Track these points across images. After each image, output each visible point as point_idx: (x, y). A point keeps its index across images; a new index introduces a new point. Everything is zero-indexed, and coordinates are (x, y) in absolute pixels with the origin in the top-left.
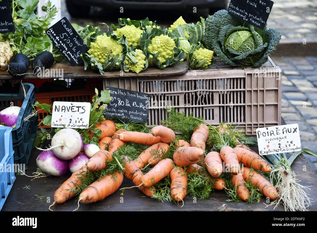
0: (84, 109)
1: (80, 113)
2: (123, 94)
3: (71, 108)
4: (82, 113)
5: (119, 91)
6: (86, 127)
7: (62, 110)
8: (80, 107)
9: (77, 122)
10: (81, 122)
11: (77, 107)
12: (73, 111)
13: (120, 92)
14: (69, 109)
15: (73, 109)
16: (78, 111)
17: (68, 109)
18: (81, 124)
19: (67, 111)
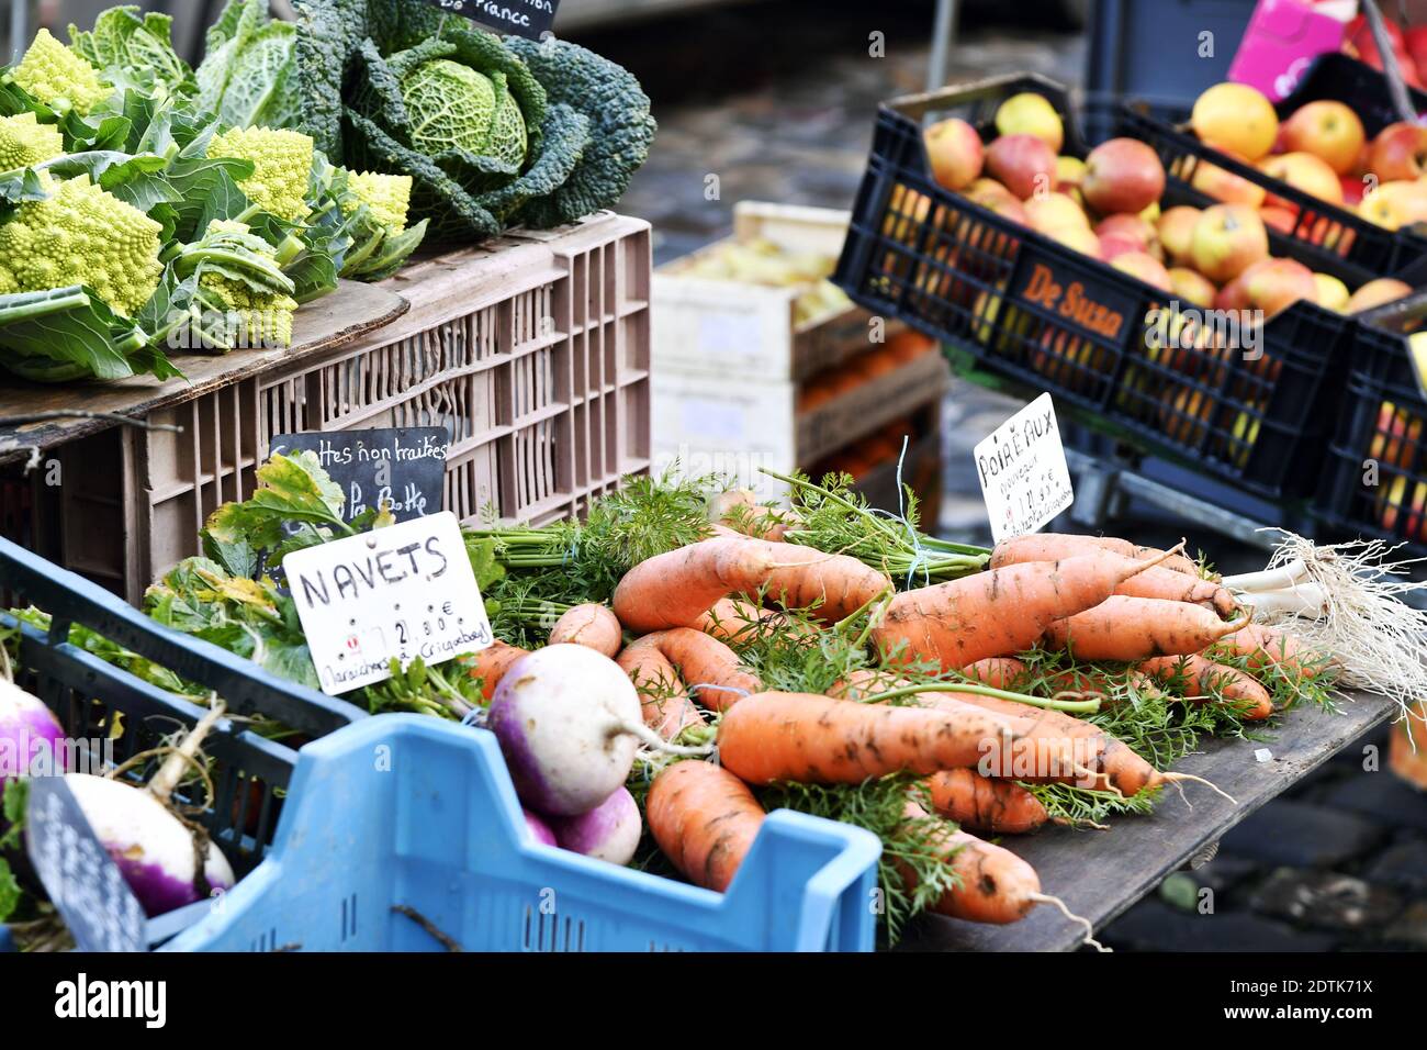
0: (437, 553)
1: (428, 579)
2: (342, 456)
3: (375, 566)
4: (436, 574)
5: (325, 449)
6: (485, 640)
7: (341, 587)
8: (416, 546)
9: (434, 626)
10: (450, 621)
11: (401, 552)
12: (391, 580)
13: (329, 452)
14: (371, 572)
15: (388, 567)
16: (416, 571)
17: (367, 576)
18: (453, 632)
19: (362, 586)
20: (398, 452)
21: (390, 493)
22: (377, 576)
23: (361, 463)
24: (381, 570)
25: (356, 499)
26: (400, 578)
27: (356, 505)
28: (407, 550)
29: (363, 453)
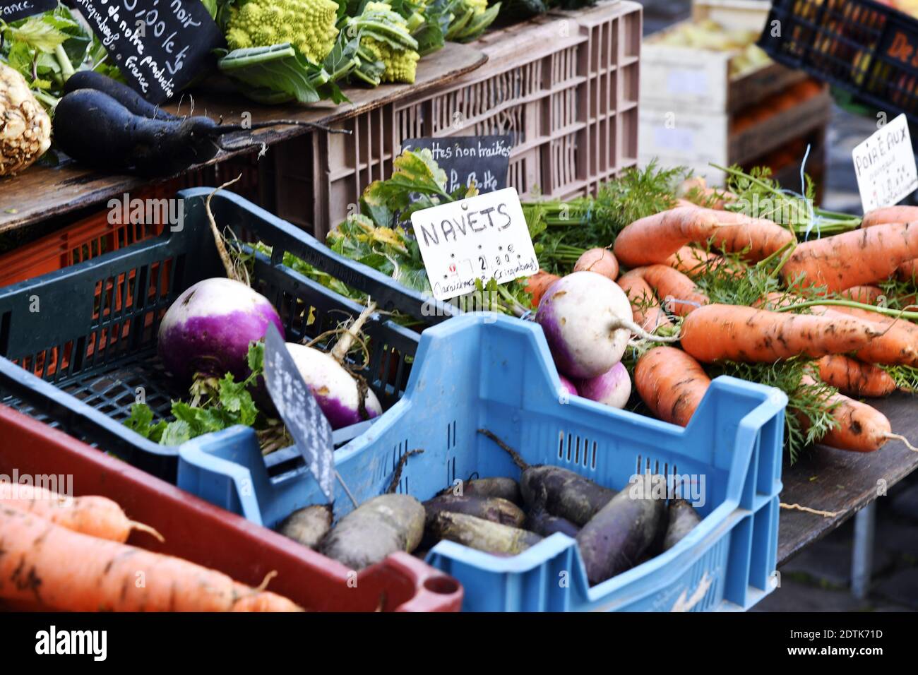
0: (505, 214)
1: (499, 230)
2: (445, 153)
3: (466, 221)
4: (505, 227)
5: (436, 148)
6: (534, 269)
7: (446, 234)
8: (492, 209)
9: (503, 259)
10: (513, 256)
11: (482, 213)
12: (476, 230)
13: (438, 150)
14: (464, 225)
15: (475, 222)
16: (492, 224)
17: (462, 227)
18: (514, 263)
19: (459, 233)
20: (480, 151)
21: (474, 177)
22: (468, 228)
23: (457, 158)
24: (470, 224)
25: (454, 179)
26: (482, 229)
27: (454, 184)
28: (487, 211)
29: (459, 152)
